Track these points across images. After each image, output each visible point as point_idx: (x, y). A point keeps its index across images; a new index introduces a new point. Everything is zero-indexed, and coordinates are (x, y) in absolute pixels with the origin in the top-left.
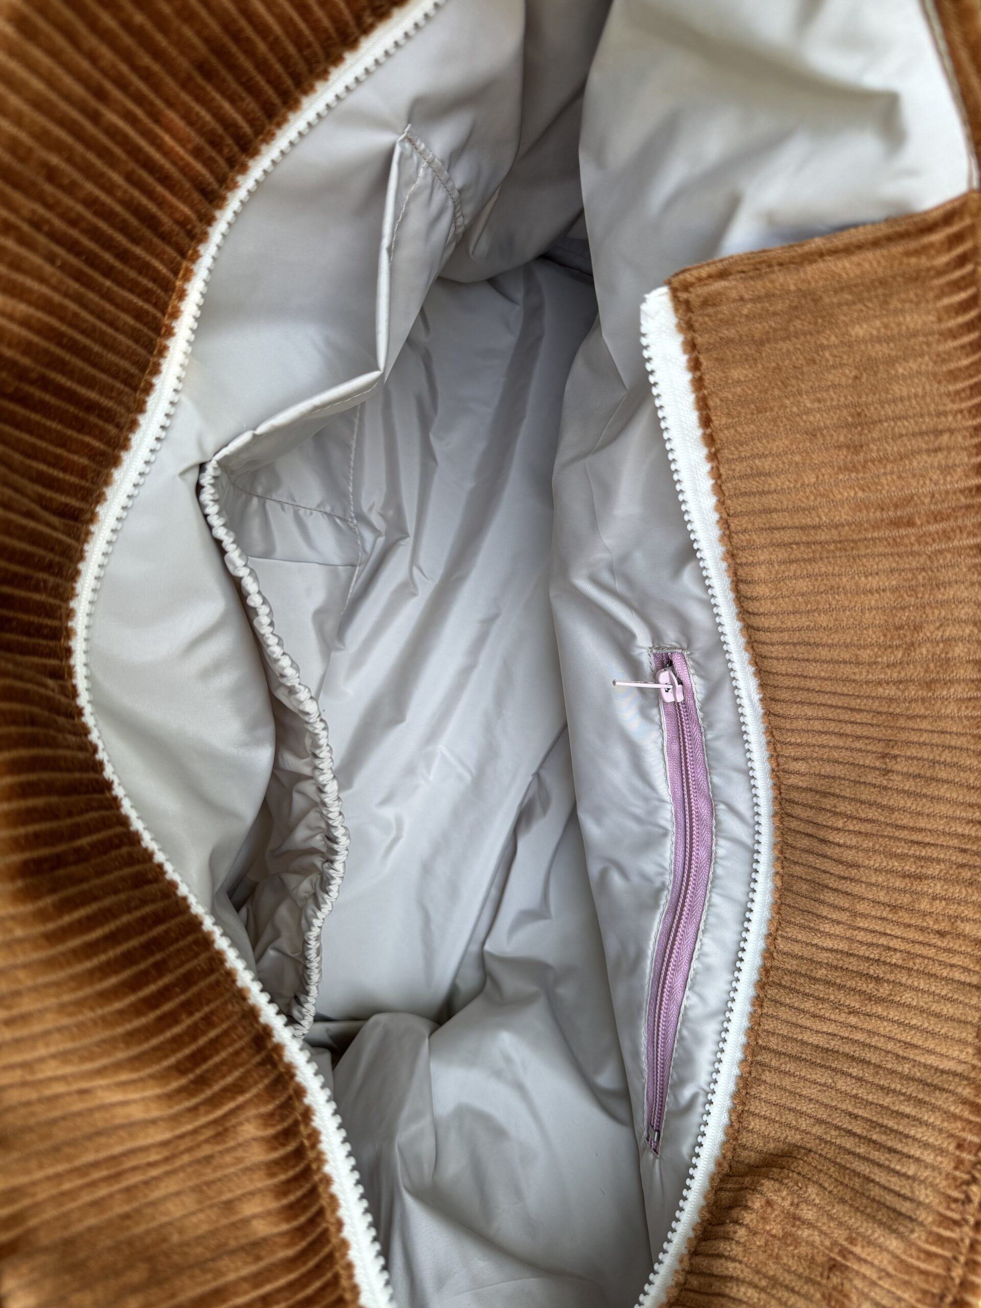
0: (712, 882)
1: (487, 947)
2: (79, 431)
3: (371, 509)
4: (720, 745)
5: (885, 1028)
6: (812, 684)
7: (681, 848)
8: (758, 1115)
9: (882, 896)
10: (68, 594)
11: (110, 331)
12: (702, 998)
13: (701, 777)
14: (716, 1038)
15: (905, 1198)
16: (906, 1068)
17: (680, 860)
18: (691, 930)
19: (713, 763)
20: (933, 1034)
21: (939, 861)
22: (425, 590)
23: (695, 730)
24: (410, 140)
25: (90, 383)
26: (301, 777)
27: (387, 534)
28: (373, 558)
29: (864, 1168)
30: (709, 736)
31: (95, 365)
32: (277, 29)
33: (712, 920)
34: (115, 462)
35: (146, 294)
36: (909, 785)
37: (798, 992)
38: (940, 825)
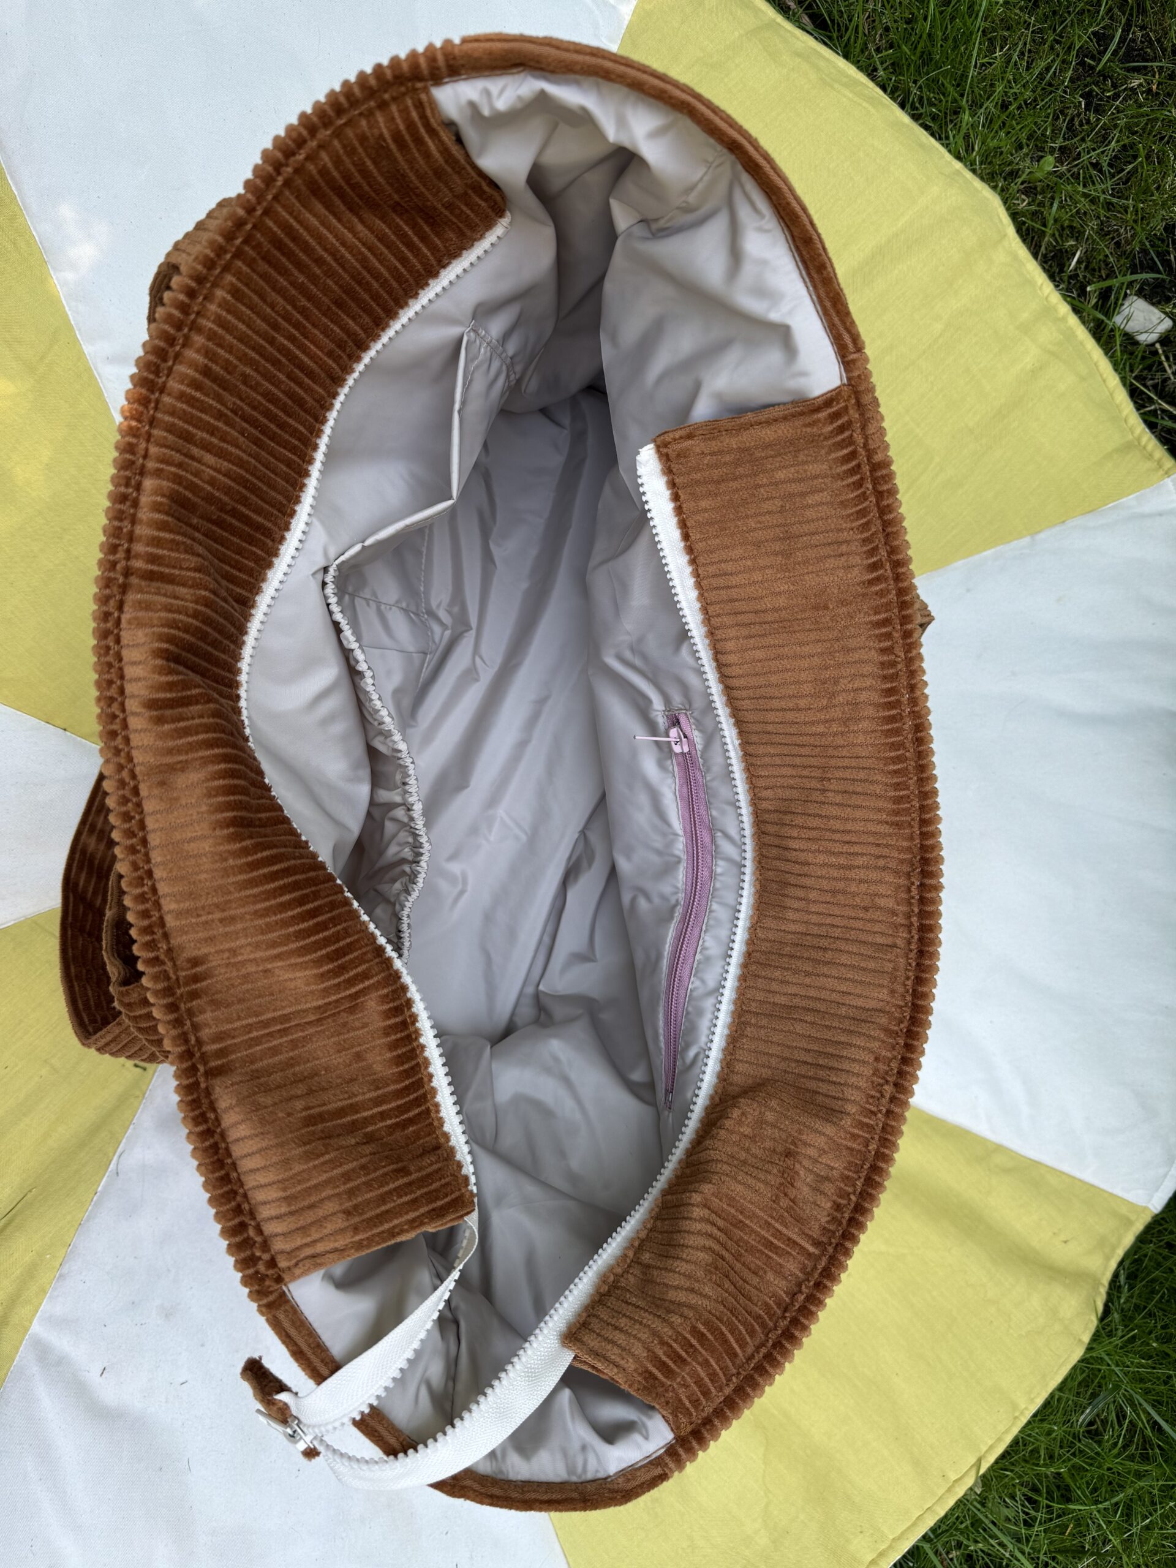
0: (713, 894)
1: (541, 987)
2: (250, 544)
3: (439, 606)
4: (714, 784)
5: (830, 983)
6: (770, 728)
7: (690, 871)
8: (742, 1061)
9: (825, 884)
10: (237, 658)
11: (273, 476)
12: (703, 981)
13: (703, 812)
14: (712, 1009)
15: (838, 1099)
16: (843, 1011)
17: (690, 880)
18: (696, 932)
19: (712, 800)
20: (861, 983)
21: (863, 854)
22: (487, 676)
23: (698, 774)
24: (474, 331)
25: (259, 511)
26: (394, 806)
27: (452, 628)
28: (441, 649)
29: (812, 1085)
30: (708, 778)
31: (262, 499)
32: (386, 274)
33: (711, 922)
34: (270, 565)
35: (293, 450)
36: (838, 799)
37: (770, 966)
38: (859, 826)
